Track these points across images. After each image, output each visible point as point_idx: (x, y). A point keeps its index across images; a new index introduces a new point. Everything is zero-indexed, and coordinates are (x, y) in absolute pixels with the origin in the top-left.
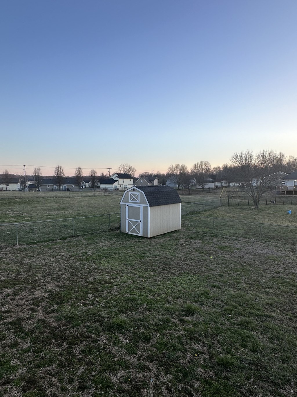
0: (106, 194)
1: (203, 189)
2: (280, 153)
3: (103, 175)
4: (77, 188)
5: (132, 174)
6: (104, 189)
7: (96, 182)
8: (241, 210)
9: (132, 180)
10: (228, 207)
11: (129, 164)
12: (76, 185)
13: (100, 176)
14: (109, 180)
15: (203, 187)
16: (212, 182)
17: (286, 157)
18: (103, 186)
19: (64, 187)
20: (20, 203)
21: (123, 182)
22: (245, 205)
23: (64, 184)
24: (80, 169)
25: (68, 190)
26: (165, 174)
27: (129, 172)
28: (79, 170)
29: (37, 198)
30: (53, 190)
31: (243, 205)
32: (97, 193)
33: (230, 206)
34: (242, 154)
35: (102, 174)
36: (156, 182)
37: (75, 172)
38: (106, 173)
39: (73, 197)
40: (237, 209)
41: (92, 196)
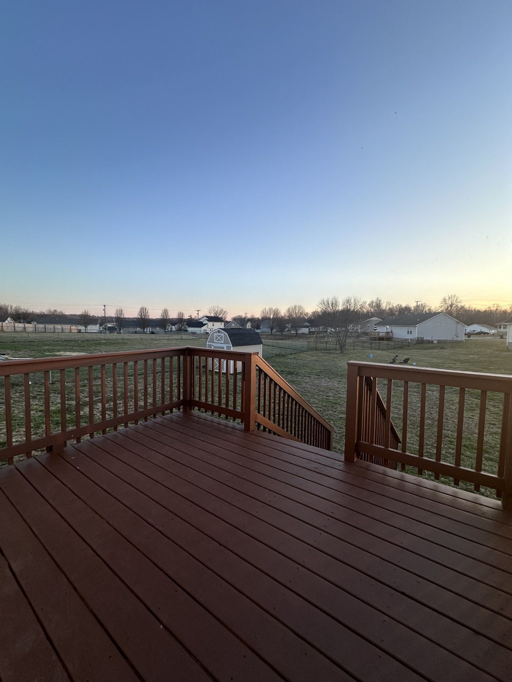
0: (194, 338)
1: (297, 334)
2: (378, 298)
3: (191, 318)
4: (162, 331)
5: (223, 317)
6: (192, 332)
7: (183, 325)
8: (326, 354)
9: (223, 324)
10: (315, 352)
11: (220, 306)
12: (162, 328)
13: (188, 318)
14: (198, 324)
15: (296, 332)
16: (307, 327)
17: (384, 302)
18: (190, 329)
19: (148, 330)
20: (105, 344)
21: (213, 325)
22: (333, 350)
23: (148, 326)
24: (166, 310)
25: (153, 333)
26: (260, 318)
27: (220, 315)
28: (166, 312)
29: (122, 340)
30: (136, 332)
31: (331, 350)
32: (184, 337)
33: (318, 350)
34: (328, 299)
35: (190, 316)
36: (249, 326)
37: (161, 314)
38: (194, 315)
39: (160, 340)
40: (323, 353)
41: (179, 339)
